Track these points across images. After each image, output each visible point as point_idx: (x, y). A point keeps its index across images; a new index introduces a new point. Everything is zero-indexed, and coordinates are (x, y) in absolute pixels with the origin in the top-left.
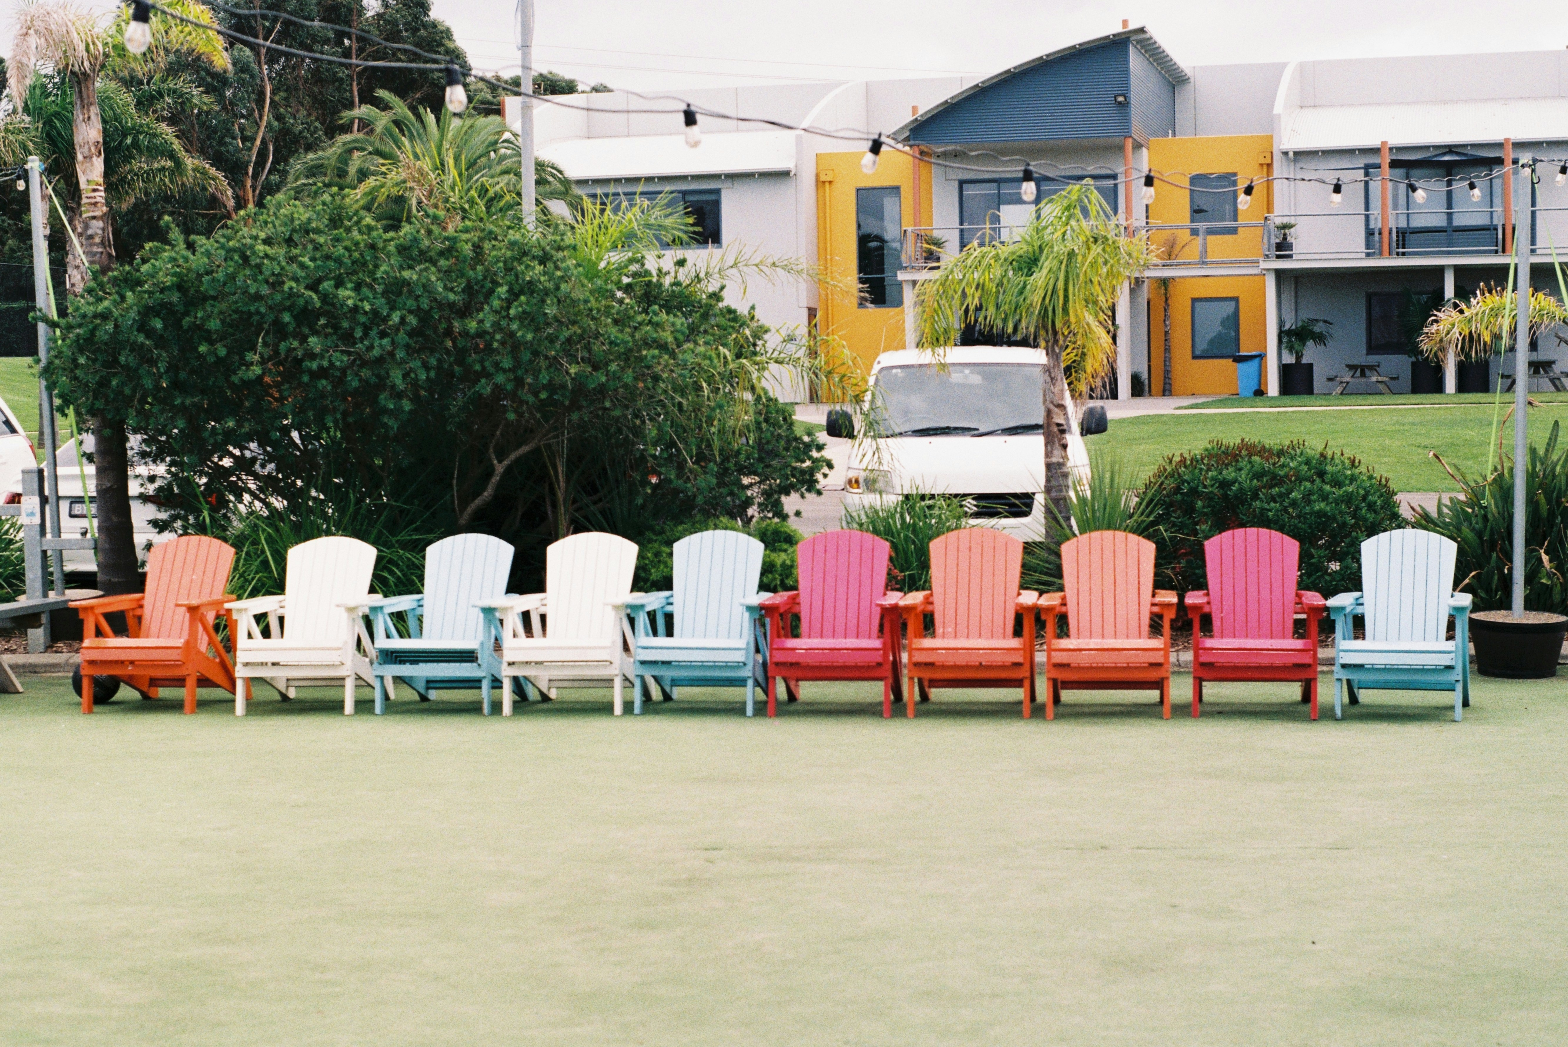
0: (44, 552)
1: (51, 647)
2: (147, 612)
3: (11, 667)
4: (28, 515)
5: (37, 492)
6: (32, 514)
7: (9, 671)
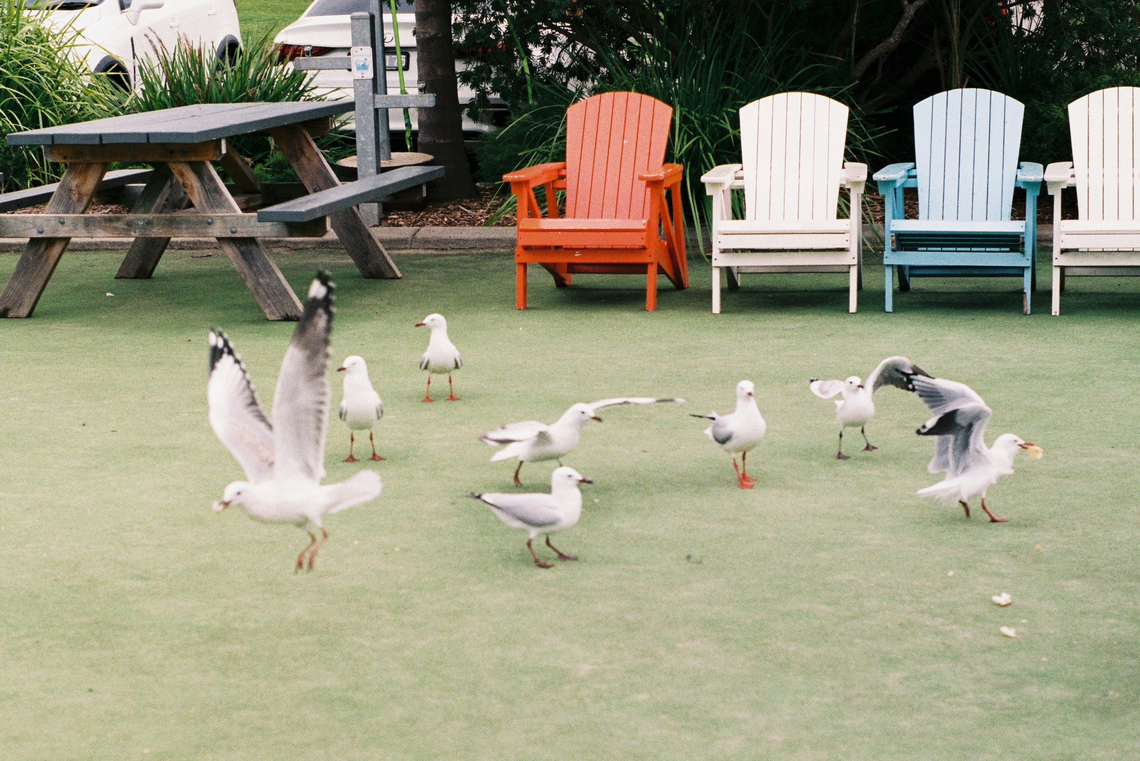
0: (376, 110)
1: (386, 219)
2: (570, 183)
3: (382, 241)
4: (358, 68)
5: (369, 41)
6: (364, 67)
7: (380, 245)
